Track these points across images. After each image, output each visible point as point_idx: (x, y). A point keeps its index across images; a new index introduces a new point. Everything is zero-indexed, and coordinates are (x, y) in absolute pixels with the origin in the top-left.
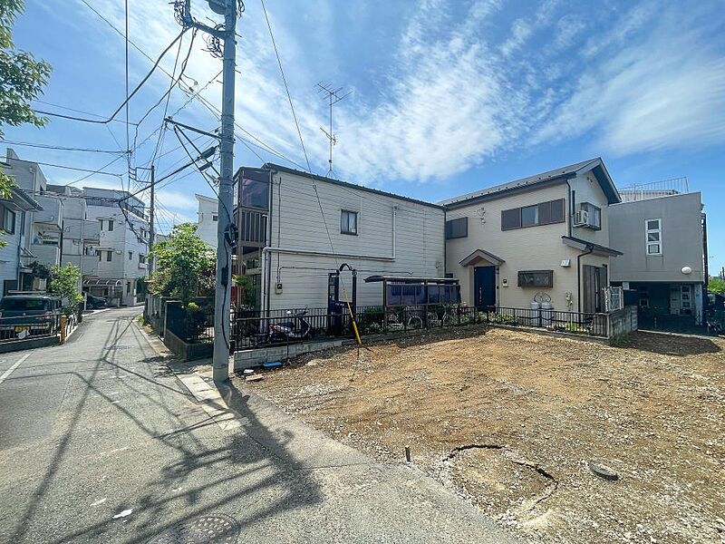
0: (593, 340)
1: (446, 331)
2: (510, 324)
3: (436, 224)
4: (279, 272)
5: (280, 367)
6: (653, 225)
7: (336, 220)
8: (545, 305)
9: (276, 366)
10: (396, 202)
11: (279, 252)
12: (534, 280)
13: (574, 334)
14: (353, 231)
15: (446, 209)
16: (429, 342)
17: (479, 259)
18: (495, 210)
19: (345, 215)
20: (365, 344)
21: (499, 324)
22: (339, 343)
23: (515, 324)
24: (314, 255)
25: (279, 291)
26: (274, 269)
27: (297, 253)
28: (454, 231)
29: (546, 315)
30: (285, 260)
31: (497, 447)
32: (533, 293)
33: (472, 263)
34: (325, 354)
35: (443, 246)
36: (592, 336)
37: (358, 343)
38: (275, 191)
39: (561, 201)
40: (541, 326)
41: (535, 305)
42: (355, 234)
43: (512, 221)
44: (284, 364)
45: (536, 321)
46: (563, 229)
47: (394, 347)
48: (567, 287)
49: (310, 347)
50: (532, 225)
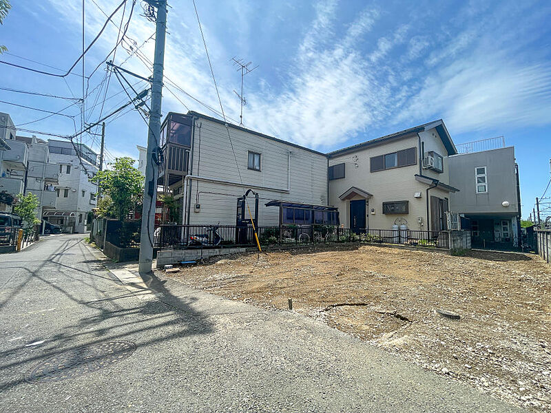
0: (438, 251)
1: (328, 246)
2: (377, 241)
3: (322, 167)
4: (198, 195)
5: (195, 265)
6: (481, 171)
7: (244, 159)
8: (403, 227)
9: (192, 264)
10: (290, 149)
11: (198, 180)
12: (395, 209)
13: (424, 247)
14: (257, 168)
15: (330, 156)
16: (314, 252)
17: (354, 194)
18: (365, 157)
19: (252, 155)
20: (264, 251)
21: (368, 243)
22: (244, 250)
23: (381, 242)
24: (226, 184)
25: (197, 210)
26: (194, 193)
27: (213, 182)
28: (335, 174)
29: (404, 234)
30: (203, 187)
31: (364, 304)
32: (393, 219)
33: (348, 198)
34: (232, 257)
35: (326, 184)
36: (438, 248)
37: (259, 250)
38: (197, 132)
39: (414, 149)
40: (400, 242)
42: (259, 171)
43: (378, 165)
44: (197, 263)
45: (396, 240)
46: (415, 169)
47: (287, 254)
48: (419, 213)
49: (219, 251)
50: (392, 167)
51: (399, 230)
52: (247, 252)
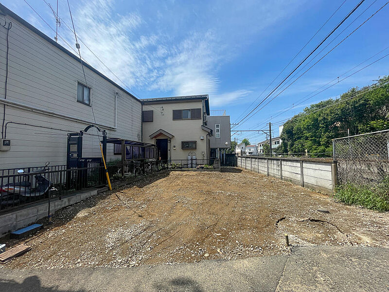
0: (215, 171)
2: (179, 168)
3: (138, 109)
4: (4, 127)
5: (42, 229)
8: (194, 157)
9: (36, 229)
10: (117, 90)
11: (6, 104)
12: (188, 146)
13: (207, 169)
14: (87, 102)
15: (143, 103)
17: (161, 134)
18: (169, 109)
19: (81, 88)
21: (175, 168)
23: (182, 168)
25: (5, 148)
28: (147, 118)
29: (194, 162)
30: (14, 115)
32: (187, 152)
33: (155, 137)
35: (141, 125)
36: (215, 169)
37: (109, 189)
40: (192, 167)
41: (190, 158)
45: (190, 165)
46: (200, 122)
48: (202, 149)
49: (69, 200)
50: (186, 118)
51: (192, 160)
52: (98, 194)
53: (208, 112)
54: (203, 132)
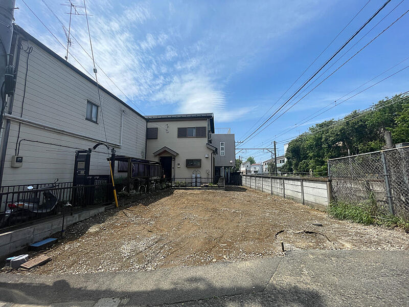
2: (183, 186)
6: (222, 144)
8: (198, 176)
10: (124, 108)
11: (21, 123)
12: (193, 164)
14: (95, 120)
15: (148, 120)
17: (165, 151)
18: (174, 127)
19: (89, 106)
20: (122, 207)
21: (178, 187)
23: (186, 186)
24: (61, 132)
25: (17, 164)
26: (12, 140)
27: (44, 128)
28: (151, 135)
29: (199, 180)
30: (26, 132)
32: (192, 170)
35: (145, 142)
36: (219, 188)
37: (116, 207)
38: (23, 57)
40: (196, 186)
41: (194, 176)
42: (96, 123)
43: (182, 133)
45: (194, 184)
46: (205, 140)
47: (140, 208)
48: (207, 168)
50: (192, 136)
51: (196, 178)
52: (106, 211)
53: (212, 130)
54: (208, 150)
